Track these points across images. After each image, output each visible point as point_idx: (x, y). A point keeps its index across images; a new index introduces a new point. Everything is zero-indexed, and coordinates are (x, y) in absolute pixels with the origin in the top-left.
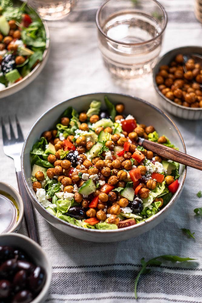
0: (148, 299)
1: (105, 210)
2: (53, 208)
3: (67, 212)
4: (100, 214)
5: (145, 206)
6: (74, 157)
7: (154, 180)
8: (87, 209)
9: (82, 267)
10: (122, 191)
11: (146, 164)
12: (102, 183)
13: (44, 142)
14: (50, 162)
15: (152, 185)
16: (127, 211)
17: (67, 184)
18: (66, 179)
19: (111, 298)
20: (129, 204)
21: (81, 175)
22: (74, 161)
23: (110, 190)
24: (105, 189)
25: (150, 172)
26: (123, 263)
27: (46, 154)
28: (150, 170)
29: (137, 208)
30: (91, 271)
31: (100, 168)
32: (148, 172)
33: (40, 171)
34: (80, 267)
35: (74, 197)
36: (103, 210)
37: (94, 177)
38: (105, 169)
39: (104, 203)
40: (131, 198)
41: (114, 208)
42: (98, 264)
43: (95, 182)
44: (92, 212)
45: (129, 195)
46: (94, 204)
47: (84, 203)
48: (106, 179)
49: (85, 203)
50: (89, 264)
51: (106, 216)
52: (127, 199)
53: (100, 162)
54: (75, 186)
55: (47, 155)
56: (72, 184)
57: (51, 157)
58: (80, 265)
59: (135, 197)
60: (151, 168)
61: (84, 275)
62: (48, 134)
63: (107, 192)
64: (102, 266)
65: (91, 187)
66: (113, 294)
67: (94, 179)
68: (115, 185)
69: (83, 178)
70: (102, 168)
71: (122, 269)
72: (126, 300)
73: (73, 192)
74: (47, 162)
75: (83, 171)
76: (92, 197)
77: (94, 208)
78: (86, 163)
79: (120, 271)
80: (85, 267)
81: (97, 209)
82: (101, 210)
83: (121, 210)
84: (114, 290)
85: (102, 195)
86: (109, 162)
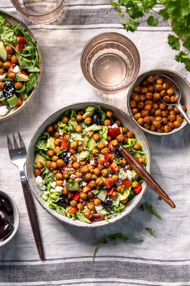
1: (84, 203)
2: (47, 194)
3: (57, 201)
4: (79, 206)
5: (113, 205)
6: (67, 158)
7: (123, 186)
8: (71, 199)
10: (98, 194)
11: (119, 173)
12: (84, 184)
13: (47, 136)
14: (49, 156)
15: (120, 190)
16: (99, 208)
17: (59, 179)
18: (59, 175)
20: (102, 203)
21: (70, 175)
22: (66, 160)
23: (89, 191)
24: (85, 189)
25: (121, 179)
27: (47, 148)
28: (121, 178)
29: (107, 205)
31: (84, 174)
32: (120, 179)
33: (40, 162)
35: (63, 191)
36: (82, 203)
37: (78, 180)
38: (87, 175)
39: (84, 200)
40: (103, 199)
41: (90, 206)
43: (80, 183)
44: (74, 204)
45: (102, 196)
46: (77, 198)
48: (88, 181)
49: (70, 196)
51: (84, 208)
52: (100, 199)
53: (85, 169)
54: (65, 181)
55: (47, 150)
56: (62, 180)
57: (51, 153)
59: (107, 198)
60: (122, 177)
63: (87, 193)
65: (76, 187)
67: (79, 181)
68: (94, 188)
69: (71, 177)
73: (63, 186)
74: (47, 156)
75: (72, 172)
76: (75, 193)
77: (76, 201)
78: (76, 165)
81: (78, 202)
82: (81, 203)
83: (95, 207)
85: (83, 195)
86: (92, 169)
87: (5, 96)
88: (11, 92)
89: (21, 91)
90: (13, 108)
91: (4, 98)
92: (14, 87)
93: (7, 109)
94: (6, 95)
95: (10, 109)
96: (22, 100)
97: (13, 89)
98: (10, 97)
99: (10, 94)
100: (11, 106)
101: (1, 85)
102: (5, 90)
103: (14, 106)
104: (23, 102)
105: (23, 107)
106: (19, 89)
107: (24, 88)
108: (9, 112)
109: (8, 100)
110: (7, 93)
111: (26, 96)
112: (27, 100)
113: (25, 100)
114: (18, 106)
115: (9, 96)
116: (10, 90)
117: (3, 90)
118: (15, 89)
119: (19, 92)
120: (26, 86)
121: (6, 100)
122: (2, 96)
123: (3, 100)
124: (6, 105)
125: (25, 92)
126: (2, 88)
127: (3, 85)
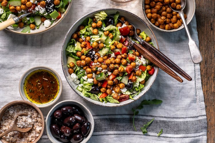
0: (135, 134)
1: (111, 89)
2: (81, 86)
3: (90, 90)
4: (108, 91)
5: (135, 86)
6: (93, 55)
7: (140, 70)
8: (101, 87)
9: (98, 116)
10: (121, 79)
11: (136, 61)
12: (109, 73)
13: (74, 42)
14: (78, 57)
15: (139, 74)
16: (124, 91)
17: (89, 73)
18: (89, 70)
19: (115, 134)
20: (126, 86)
21: (97, 68)
22: (93, 57)
23: (114, 78)
24: (111, 77)
25: (138, 66)
26: (120, 114)
28: (138, 64)
29: (130, 87)
30: (103, 118)
33: (72, 62)
34: (97, 115)
35: (93, 81)
36: (110, 89)
37: (105, 71)
38: (111, 66)
39: (111, 86)
40: (126, 83)
41: (117, 90)
42: (106, 114)
43: (106, 73)
44: (104, 90)
45: (125, 81)
46: (105, 86)
47: (99, 84)
48: (112, 71)
50: (102, 114)
51: (112, 92)
52: (124, 84)
53: (108, 61)
54: (94, 74)
55: (76, 52)
56: (92, 73)
57: (79, 53)
58: (96, 115)
59: (128, 82)
60: (139, 63)
61: (99, 121)
62: (75, 36)
63: (113, 80)
64: (109, 115)
65: (103, 77)
66: (116, 132)
67: (105, 72)
68: (117, 75)
69: (98, 70)
70: (109, 65)
71: (120, 118)
72: (123, 135)
73: (93, 78)
74: (76, 57)
75: (98, 66)
76: (104, 82)
77: (105, 88)
78: (100, 59)
79: (119, 119)
80: (99, 116)
81: (107, 88)
82: (109, 89)
83: (121, 90)
84: (116, 131)
85: (110, 82)
86: (113, 60)
87: (47, 12)
88: (52, 8)
89: (59, 6)
90: (55, 20)
91: (47, 13)
92: (54, 4)
93: (50, 22)
94: (48, 10)
95: (52, 22)
96: (61, 13)
97: (53, 5)
98: (52, 12)
99: (51, 10)
100: (53, 19)
101: (44, 3)
102: (47, 7)
103: (56, 18)
104: (62, 15)
105: (63, 18)
106: (58, 5)
107: (62, 3)
108: (51, 24)
109: (50, 15)
110: (49, 9)
111: (64, 10)
112: (65, 13)
113: (63, 13)
114: (59, 18)
115: (50, 11)
116: (51, 6)
117: (45, 7)
118: (55, 5)
119: (58, 7)
120: (63, 2)
121: (48, 15)
122: (45, 12)
123: (46, 15)
124: (49, 19)
125: (62, 7)
126: (44, 5)
127: (45, 3)
